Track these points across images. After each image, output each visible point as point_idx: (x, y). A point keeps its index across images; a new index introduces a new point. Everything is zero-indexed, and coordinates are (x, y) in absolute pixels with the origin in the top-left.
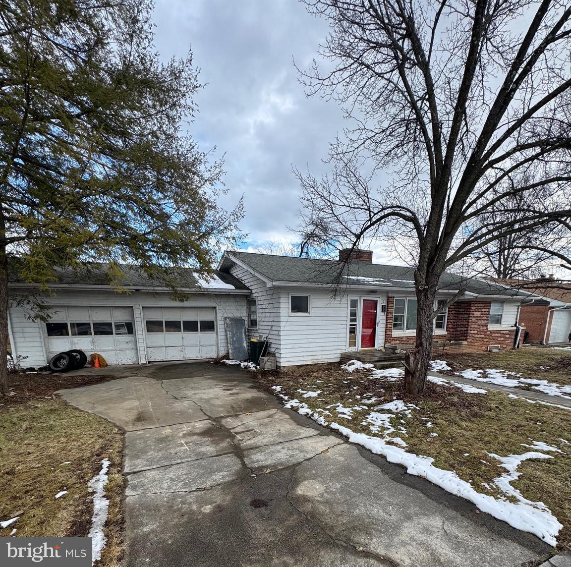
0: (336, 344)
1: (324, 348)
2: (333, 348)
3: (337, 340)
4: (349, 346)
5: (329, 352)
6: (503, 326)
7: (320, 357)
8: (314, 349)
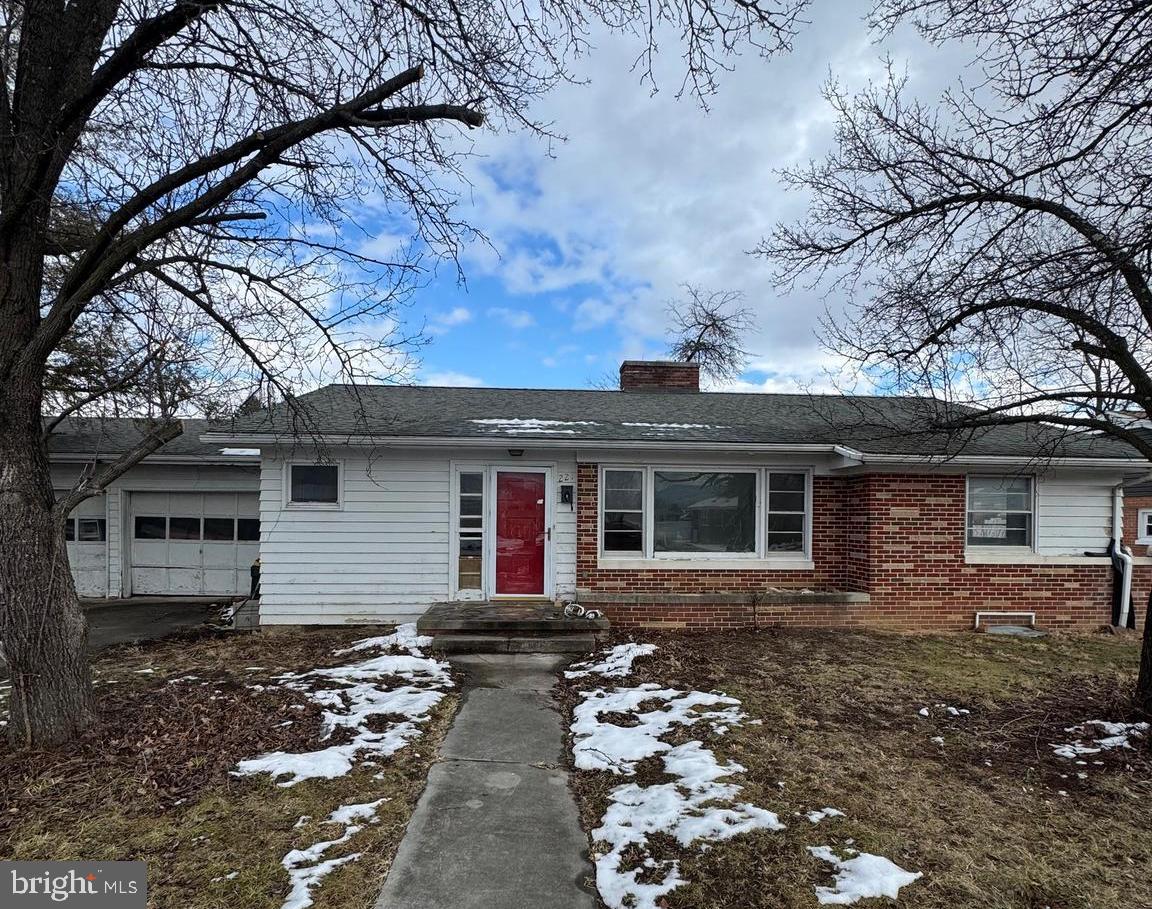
0: (417, 579)
1: (382, 589)
2: (408, 589)
3: (418, 568)
4: (461, 587)
5: (396, 599)
6: (1042, 552)
7: (370, 609)
8: (351, 589)
